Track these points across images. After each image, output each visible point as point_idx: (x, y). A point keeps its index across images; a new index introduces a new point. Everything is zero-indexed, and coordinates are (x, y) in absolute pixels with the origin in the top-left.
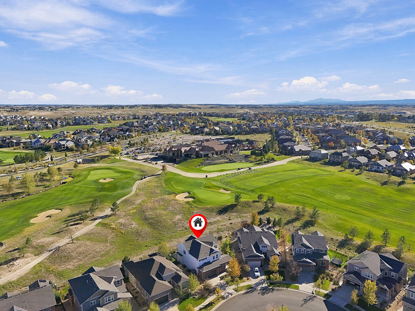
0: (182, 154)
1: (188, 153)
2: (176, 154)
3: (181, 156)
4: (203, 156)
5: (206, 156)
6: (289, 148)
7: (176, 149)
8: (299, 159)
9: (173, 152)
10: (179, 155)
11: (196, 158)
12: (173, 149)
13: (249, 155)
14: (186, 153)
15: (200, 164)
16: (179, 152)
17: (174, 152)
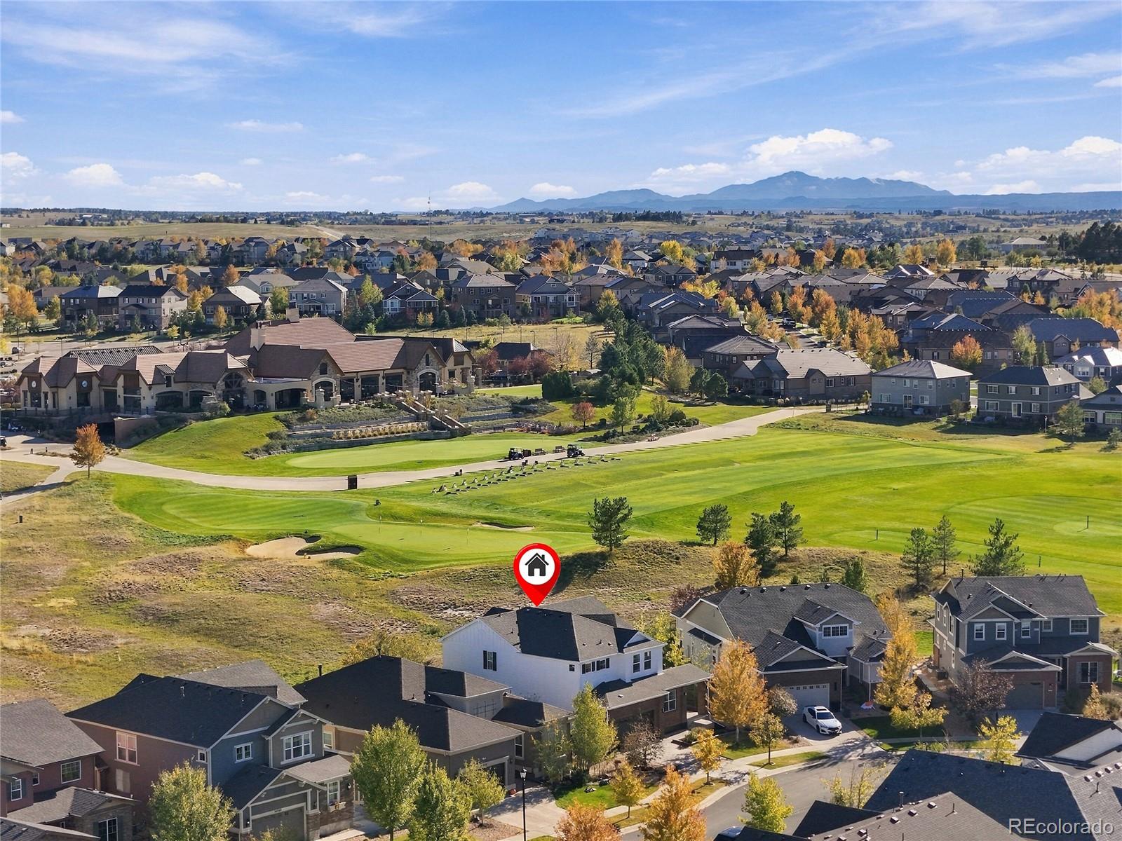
0: (144, 391)
1: (175, 387)
2: (96, 397)
3: (133, 405)
4: (271, 400)
5: (291, 400)
6: (751, 364)
7: (98, 368)
8: (814, 416)
9: (79, 385)
10: (121, 402)
11: (229, 415)
12: (82, 367)
13: (535, 401)
14: (163, 388)
15: (267, 440)
16: (121, 381)
17: (84, 383)
